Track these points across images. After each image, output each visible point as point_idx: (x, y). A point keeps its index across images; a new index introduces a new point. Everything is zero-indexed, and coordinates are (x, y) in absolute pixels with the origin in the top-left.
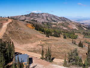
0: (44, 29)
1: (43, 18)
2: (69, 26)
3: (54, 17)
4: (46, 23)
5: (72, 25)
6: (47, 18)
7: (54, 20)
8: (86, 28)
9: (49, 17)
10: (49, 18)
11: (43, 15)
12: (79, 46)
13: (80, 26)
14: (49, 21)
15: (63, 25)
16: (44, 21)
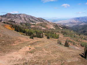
0: (25, 30)
1: (21, 19)
2: (47, 26)
3: (32, 17)
4: (25, 23)
6: (25, 19)
7: (33, 21)
8: (62, 27)
9: (27, 18)
11: (20, 15)
13: (56, 26)
14: (27, 21)
15: (41, 26)
16: (22, 22)
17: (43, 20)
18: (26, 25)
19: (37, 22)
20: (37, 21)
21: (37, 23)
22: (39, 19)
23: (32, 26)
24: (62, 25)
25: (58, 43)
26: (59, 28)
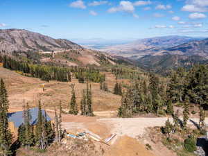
2: (81, 59)
4: (25, 53)
5: (86, 57)
6: (24, 42)
7: (44, 47)
8: (114, 61)
9: (31, 40)
10: (30, 42)
12: (114, 93)
13: (102, 58)
14: (30, 48)
15: (67, 58)
16: (16, 50)
17: (71, 45)
18: (28, 56)
19: (56, 48)
20: (55, 46)
21: (55, 52)
22: (59, 41)
23: (44, 60)
24: (115, 57)
25: (101, 89)
26: (109, 63)
